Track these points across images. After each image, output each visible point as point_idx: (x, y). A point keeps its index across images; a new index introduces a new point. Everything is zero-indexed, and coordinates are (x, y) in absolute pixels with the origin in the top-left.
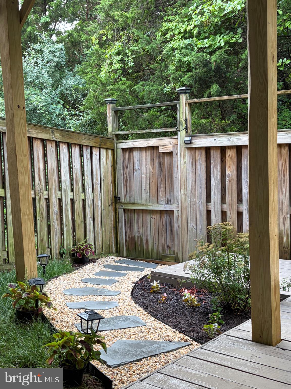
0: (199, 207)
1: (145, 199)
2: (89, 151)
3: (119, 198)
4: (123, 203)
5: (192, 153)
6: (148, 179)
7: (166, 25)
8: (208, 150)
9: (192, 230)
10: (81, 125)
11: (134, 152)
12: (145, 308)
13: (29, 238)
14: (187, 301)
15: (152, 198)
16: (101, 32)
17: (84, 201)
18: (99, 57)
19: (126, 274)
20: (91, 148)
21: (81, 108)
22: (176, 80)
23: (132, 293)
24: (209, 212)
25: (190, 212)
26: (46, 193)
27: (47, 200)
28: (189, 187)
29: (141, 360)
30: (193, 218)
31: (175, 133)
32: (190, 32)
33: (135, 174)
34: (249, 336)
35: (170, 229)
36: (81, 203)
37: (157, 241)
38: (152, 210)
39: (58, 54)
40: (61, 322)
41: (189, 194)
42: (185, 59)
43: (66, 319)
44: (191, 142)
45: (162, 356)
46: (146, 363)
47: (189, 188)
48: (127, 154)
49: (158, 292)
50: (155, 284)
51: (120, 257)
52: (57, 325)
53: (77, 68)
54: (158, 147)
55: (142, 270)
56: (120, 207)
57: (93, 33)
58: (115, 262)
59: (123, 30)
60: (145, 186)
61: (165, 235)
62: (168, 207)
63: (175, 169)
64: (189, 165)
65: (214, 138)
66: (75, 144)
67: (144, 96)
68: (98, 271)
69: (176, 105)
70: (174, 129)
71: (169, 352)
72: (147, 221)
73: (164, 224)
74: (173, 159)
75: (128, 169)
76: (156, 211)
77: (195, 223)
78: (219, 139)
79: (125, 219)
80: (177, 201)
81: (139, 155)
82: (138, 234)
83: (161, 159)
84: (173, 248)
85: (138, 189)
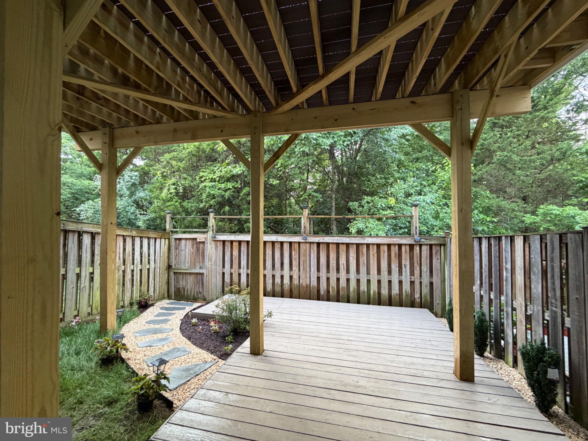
0: (219, 271)
1: (187, 266)
2: (154, 240)
3: (171, 266)
4: (174, 269)
5: (215, 243)
6: (190, 255)
7: (201, 174)
8: (224, 242)
9: (214, 283)
10: (147, 220)
12: (189, 339)
13: (112, 303)
14: (213, 330)
15: (192, 266)
16: (163, 170)
17: (149, 269)
18: (162, 184)
19: (175, 314)
20: (155, 239)
21: (149, 211)
22: (206, 202)
23: (180, 328)
24: (224, 274)
26: (123, 267)
27: (124, 272)
29: (190, 380)
31: (207, 232)
32: (214, 179)
34: (248, 350)
35: (201, 282)
36: (147, 271)
38: (191, 273)
39: (134, 178)
40: (135, 359)
41: (213, 264)
42: (212, 192)
43: (138, 357)
44: (215, 238)
45: (202, 374)
46: (193, 382)
47: (213, 261)
48: (178, 241)
49: (195, 325)
50: (194, 320)
51: (170, 299)
52: (132, 364)
53: (146, 186)
54: (196, 239)
55: (184, 308)
56: (172, 271)
57: (158, 170)
58: (167, 304)
59: (177, 171)
60: (188, 259)
61: (199, 286)
62: (201, 271)
63: (206, 251)
64: (214, 249)
65: (227, 236)
66: (145, 237)
67: (188, 209)
68: (157, 313)
69: (208, 218)
70: (206, 230)
71: (205, 370)
72: (188, 279)
73: (198, 280)
74: (205, 246)
75: (178, 249)
76: (193, 273)
77: (216, 279)
78: (230, 237)
79: (174, 278)
80: (206, 268)
81: (185, 242)
82: (182, 286)
83: (198, 245)
84: (203, 293)
85: (183, 261)
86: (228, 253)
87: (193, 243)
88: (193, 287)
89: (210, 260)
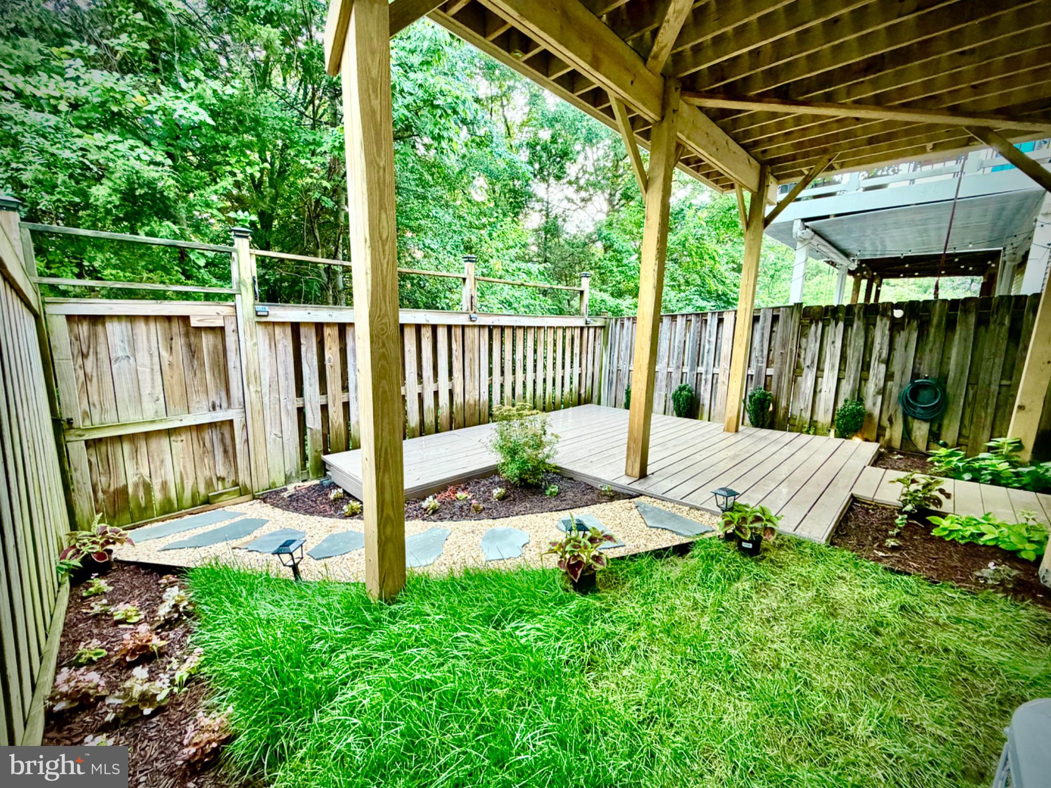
0: (286, 406)
1: (153, 411)
3: (70, 421)
4: (87, 429)
5: (268, 331)
6: (159, 374)
8: (296, 327)
9: (275, 441)
11: (109, 326)
15: (172, 407)
24: (301, 411)
25: (269, 417)
28: (265, 379)
30: (275, 424)
31: (229, 297)
33: (115, 367)
35: (221, 449)
37: (191, 476)
38: (175, 429)
41: (266, 389)
44: (268, 314)
48: (85, 327)
54: (185, 318)
61: (212, 462)
64: (263, 347)
65: (308, 311)
69: (231, 253)
70: (227, 290)
73: (208, 444)
74: (227, 339)
75: (91, 357)
76: (185, 427)
77: (278, 429)
78: (316, 313)
79: (89, 461)
80: (240, 404)
81: (124, 328)
82: (136, 479)
83: (192, 339)
84: (232, 478)
85: (130, 396)
86: (309, 355)
87: (168, 331)
88: (189, 471)
89: (252, 379)
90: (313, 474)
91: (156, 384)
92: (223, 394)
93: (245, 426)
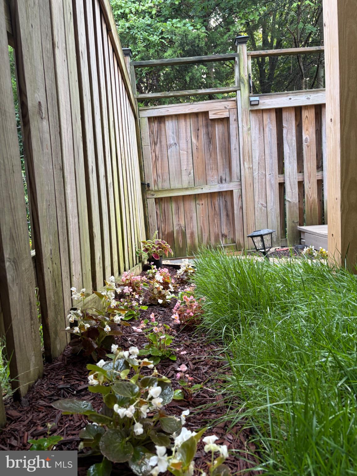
0: (270, 180)
1: (187, 182)
3: (148, 185)
4: (155, 191)
5: (258, 117)
6: (191, 155)
8: (279, 112)
9: (261, 209)
11: (167, 123)
15: (197, 179)
24: (282, 185)
25: (257, 188)
28: (255, 158)
30: (262, 195)
31: (233, 93)
33: (169, 151)
35: (225, 214)
37: (207, 231)
38: (198, 194)
41: (256, 167)
44: (259, 103)
48: (155, 125)
54: (206, 113)
56: (150, 197)
60: (186, 165)
61: (219, 222)
62: (225, 187)
63: (234, 138)
64: (255, 131)
65: (289, 97)
69: (234, 58)
70: (230, 88)
72: (191, 211)
73: (217, 209)
74: (231, 126)
75: (158, 145)
76: (204, 194)
77: (264, 200)
78: (296, 98)
79: (157, 212)
80: (237, 178)
81: (174, 125)
82: (177, 228)
83: (210, 128)
84: (231, 236)
85: (176, 170)
86: (289, 136)
87: (196, 123)
88: (206, 227)
89: (247, 158)
90: (290, 241)
91: (189, 163)
92: (227, 170)
93: (241, 196)
